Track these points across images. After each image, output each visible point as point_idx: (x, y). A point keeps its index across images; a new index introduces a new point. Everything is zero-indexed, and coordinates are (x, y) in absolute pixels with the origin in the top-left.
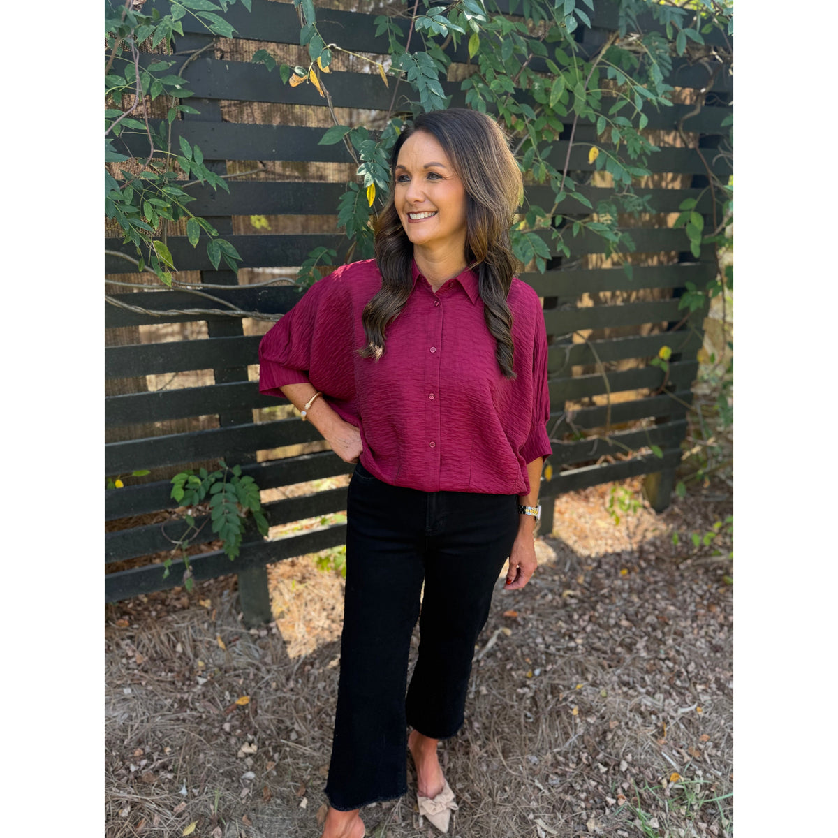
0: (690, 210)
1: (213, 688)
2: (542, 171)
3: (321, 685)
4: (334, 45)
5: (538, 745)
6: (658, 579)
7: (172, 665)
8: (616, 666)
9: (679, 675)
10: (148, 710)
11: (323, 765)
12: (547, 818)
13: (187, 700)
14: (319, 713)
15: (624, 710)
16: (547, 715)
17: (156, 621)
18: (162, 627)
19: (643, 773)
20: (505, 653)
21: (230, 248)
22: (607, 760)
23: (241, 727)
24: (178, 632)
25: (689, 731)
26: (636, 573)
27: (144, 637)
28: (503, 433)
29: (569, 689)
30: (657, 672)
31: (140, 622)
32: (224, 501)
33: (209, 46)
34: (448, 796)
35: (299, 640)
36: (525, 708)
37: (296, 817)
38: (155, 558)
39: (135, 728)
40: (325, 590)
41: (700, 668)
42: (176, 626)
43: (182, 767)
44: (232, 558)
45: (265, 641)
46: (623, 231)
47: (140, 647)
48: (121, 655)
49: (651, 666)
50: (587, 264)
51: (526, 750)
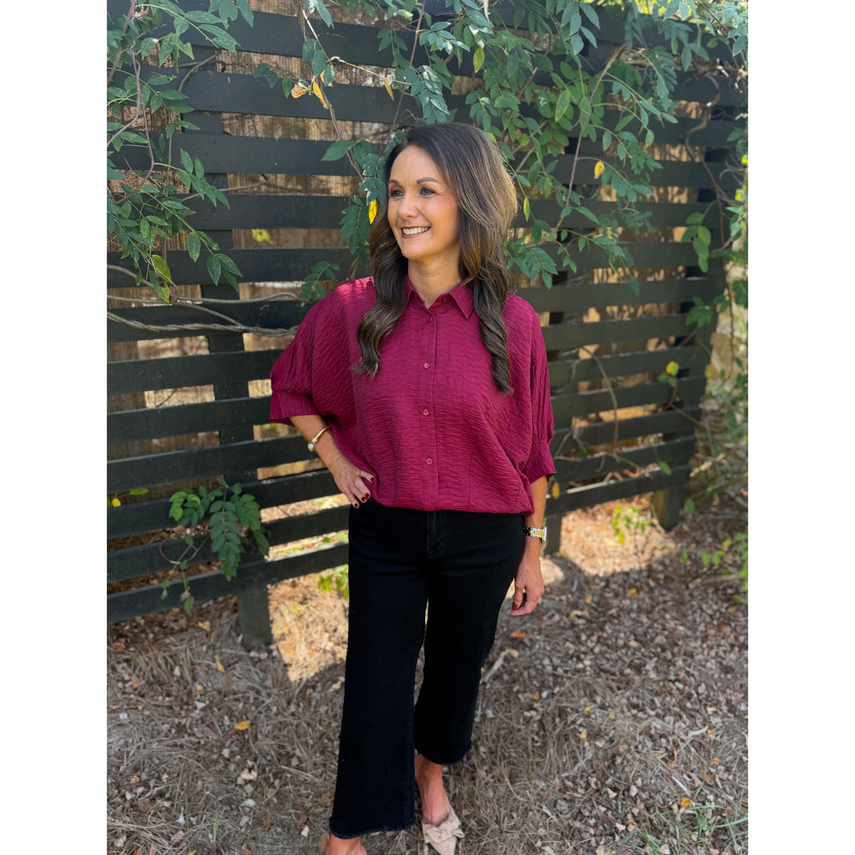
0: (697, 224)
1: (212, 713)
2: (547, 186)
3: (322, 709)
4: (338, 58)
5: (546, 769)
6: (667, 598)
7: (170, 689)
8: (625, 688)
9: (689, 697)
10: (145, 735)
11: (325, 792)
12: (555, 845)
13: (185, 725)
14: (321, 738)
15: (633, 733)
16: (555, 739)
17: (153, 644)
18: (160, 650)
19: (653, 798)
20: (511, 675)
21: (230, 263)
22: (617, 784)
23: (241, 753)
24: (176, 655)
25: (700, 755)
26: (646, 593)
27: (141, 660)
29: (577, 712)
30: (667, 694)
31: (137, 645)
32: (223, 520)
33: (211, 58)
35: (301, 663)
37: (297, 845)
38: (152, 579)
39: (131, 754)
40: (327, 611)
41: (710, 689)
42: (173, 648)
43: (179, 795)
44: (229, 579)
45: (266, 663)
47: (137, 671)
48: (117, 678)
49: (661, 688)
50: (592, 279)
51: (533, 775)
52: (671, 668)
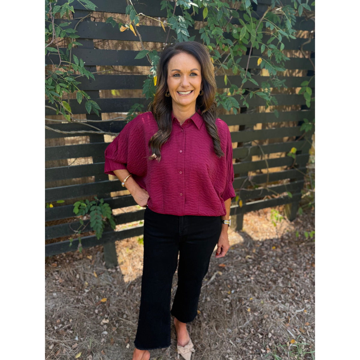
0: (306, 86)
1: (92, 294)
2: (235, 70)
3: (137, 294)
5: (232, 324)
6: (289, 251)
7: (75, 283)
8: (268, 290)
9: (297, 295)
10: (63, 303)
12: (234, 357)
13: (80, 299)
14: (136, 307)
15: (271, 310)
16: (236, 311)
17: (68, 264)
18: (71, 267)
19: (278, 339)
20: (218, 283)
21: (96, 104)
22: (262, 332)
23: (103, 311)
25: (300, 321)
26: (279, 248)
27: (63, 271)
28: (213, 189)
29: (247, 300)
30: (287, 293)
31: (62, 265)
32: (96, 214)
33: (88, 15)
34: (191, 346)
35: (129, 274)
36: (227, 308)
37: (124, 352)
38: (69, 237)
39: (57, 310)
41: (306, 292)
42: (77, 267)
43: (76, 328)
44: (98, 239)
45: (114, 274)
46: (272, 96)
47: (61, 276)
48: (53, 278)
49: (284, 290)
50: (259, 110)
51: (226, 326)
52: (289, 282)
